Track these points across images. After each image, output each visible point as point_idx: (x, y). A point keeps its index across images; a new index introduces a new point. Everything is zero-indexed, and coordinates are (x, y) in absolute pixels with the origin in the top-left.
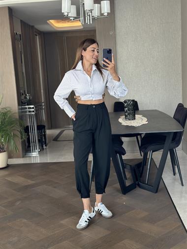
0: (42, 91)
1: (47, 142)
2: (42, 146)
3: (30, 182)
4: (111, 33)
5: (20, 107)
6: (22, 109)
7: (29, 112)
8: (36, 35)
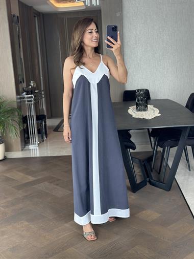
0: (41, 78)
1: (48, 133)
2: (42, 138)
3: (31, 178)
4: (118, 15)
5: (19, 96)
6: (20, 98)
7: (28, 101)
8: (35, 17)
